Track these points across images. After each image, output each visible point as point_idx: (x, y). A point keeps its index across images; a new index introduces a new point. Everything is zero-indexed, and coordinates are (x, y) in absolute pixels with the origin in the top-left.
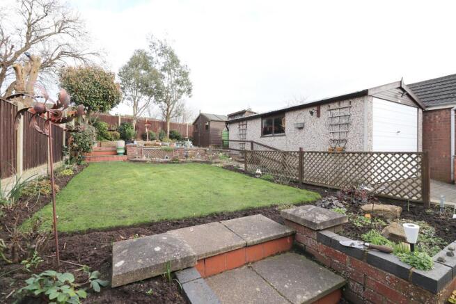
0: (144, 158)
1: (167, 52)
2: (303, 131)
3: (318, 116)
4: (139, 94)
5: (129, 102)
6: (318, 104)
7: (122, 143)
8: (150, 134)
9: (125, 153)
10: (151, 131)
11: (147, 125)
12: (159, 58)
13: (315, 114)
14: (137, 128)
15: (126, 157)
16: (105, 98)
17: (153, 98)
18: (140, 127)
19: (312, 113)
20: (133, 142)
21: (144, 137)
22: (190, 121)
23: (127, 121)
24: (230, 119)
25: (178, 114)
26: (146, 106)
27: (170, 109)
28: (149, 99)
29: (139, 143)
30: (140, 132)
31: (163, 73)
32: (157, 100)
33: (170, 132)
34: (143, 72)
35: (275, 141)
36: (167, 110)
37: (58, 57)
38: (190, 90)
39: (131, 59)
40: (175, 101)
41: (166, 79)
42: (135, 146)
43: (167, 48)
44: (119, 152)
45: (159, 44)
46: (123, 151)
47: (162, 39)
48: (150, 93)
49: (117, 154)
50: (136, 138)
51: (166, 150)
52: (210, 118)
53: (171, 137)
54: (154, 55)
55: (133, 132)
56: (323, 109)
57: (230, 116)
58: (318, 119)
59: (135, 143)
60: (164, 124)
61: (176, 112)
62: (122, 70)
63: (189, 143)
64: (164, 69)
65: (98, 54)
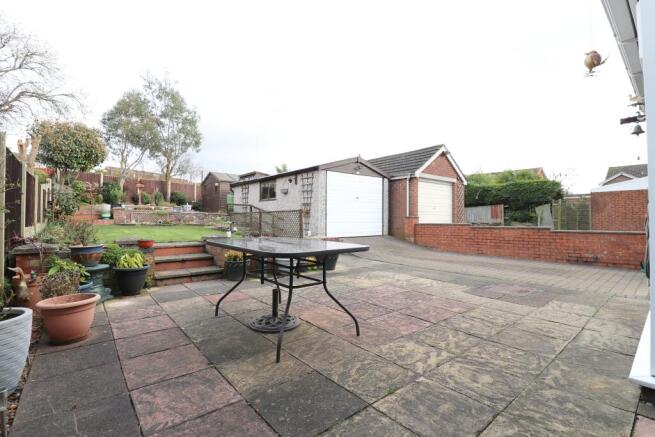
0: (133, 222)
1: (167, 94)
2: (287, 196)
3: (296, 183)
4: (129, 146)
5: (116, 157)
6: (296, 173)
7: (107, 207)
8: (143, 197)
9: (112, 217)
10: (145, 193)
11: (139, 185)
12: (157, 101)
13: (293, 181)
14: (125, 189)
15: (112, 221)
16: (88, 157)
17: (147, 152)
18: (130, 187)
19: (290, 181)
20: (120, 205)
21: (135, 200)
22: (198, 180)
23: (112, 180)
24: (242, 181)
25: (182, 171)
26: (139, 161)
27: (171, 166)
28: (143, 153)
29: (129, 207)
30: (130, 194)
31: (162, 120)
32: (152, 155)
33: (172, 194)
34: (134, 119)
35: (269, 206)
36: (168, 167)
37: (17, 98)
38: (197, 144)
39: (119, 103)
40: (177, 157)
41: (166, 128)
42: (123, 210)
43: (168, 90)
44: (104, 215)
45: (157, 86)
46: (109, 215)
47: (161, 79)
48: (143, 147)
49: (102, 218)
50: (124, 201)
51: (159, 214)
52: (221, 179)
53: (172, 200)
54: (149, 98)
55: (120, 193)
56: (299, 177)
57: (242, 177)
58: (295, 186)
59: (123, 206)
60: (162, 185)
61: (179, 170)
62: (106, 117)
63: (188, 207)
64: (164, 115)
65: (72, 96)
